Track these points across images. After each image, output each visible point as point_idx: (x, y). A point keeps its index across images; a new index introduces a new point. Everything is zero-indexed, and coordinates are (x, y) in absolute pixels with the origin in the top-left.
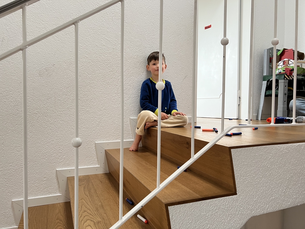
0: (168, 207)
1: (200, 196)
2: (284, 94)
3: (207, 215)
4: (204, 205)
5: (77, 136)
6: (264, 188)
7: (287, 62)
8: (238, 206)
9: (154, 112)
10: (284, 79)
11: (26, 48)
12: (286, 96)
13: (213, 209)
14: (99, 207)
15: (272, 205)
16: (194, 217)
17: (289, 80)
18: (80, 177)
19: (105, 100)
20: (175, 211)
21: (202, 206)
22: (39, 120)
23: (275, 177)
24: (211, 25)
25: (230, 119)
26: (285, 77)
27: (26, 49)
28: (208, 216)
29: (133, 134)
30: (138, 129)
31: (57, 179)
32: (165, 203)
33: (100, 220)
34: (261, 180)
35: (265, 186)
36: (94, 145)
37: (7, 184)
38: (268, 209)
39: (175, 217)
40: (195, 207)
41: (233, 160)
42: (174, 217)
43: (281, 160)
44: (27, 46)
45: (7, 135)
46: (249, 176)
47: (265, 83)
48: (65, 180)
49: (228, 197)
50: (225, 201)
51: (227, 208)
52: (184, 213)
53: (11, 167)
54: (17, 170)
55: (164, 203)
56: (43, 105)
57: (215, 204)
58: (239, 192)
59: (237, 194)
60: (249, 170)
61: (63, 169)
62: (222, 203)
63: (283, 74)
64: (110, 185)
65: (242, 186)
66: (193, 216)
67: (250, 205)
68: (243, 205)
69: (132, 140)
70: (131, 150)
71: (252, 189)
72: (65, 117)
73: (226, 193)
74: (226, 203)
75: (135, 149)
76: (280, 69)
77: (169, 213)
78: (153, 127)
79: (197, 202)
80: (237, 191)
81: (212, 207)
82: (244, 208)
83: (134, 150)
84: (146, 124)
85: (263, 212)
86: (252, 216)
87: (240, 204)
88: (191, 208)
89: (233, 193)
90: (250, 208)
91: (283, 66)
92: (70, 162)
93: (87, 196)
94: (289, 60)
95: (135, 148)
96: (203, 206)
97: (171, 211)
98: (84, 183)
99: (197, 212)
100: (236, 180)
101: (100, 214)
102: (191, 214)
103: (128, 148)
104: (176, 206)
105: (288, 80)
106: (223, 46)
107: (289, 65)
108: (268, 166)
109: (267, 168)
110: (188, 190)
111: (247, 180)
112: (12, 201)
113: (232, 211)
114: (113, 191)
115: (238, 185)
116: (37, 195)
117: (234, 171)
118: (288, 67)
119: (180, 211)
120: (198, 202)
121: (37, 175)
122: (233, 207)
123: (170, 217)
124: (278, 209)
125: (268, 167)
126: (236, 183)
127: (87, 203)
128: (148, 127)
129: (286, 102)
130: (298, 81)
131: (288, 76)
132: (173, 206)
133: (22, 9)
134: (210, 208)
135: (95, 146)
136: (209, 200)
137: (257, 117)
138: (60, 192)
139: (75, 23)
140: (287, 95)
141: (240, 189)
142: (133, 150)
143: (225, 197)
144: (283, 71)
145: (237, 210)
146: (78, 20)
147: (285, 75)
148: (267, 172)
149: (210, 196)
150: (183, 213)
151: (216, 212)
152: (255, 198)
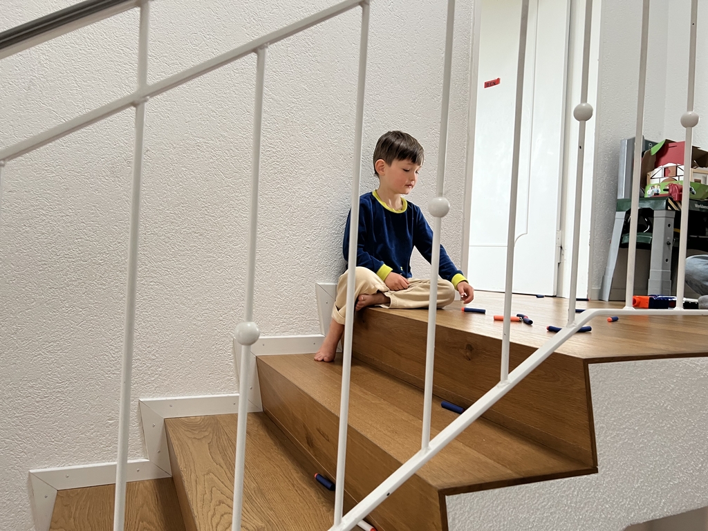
0: (446, 497)
1: (516, 472)
2: (664, 243)
3: (531, 520)
4: (525, 494)
5: (249, 319)
6: (657, 458)
7: (673, 171)
8: (598, 500)
9: (376, 272)
10: (667, 209)
11: (146, 101)
12: (669, 248)
13: (546, 505)
14: (253, 492)
15: (673, 500)
16: (502, 524)
17: (676, 211)
18: (197, 421)
19: (262, 239)
20: (461, 508)
21: (520, 497)
22: (106, 281)
23: (681, 435)
24: (499, 79)
25: (538, 296)
26: (668, 204)
27: (146, 104)
28: (534, 521)
29: (322, 321)
30: (338, 310)
31: (141, 423)
32: (440, 488)
33: (260, 524)
34: (652, 440)
35: (660, 455)
36: (231, 344)
37: (21, 430)
38: (663, 507)
39: (459, 522)
40: (505, 499)
41: (592, 391)
42: (457, 521)
43: (695, 394)
44: (148, 97)
45: (26, 313)
46: (625, 428)
47: (621, 215)
48: (160, 424)
49: (578, 477)
50: (571, 488)
51: (576, 503)
52: (481, 514)
53: (31, 390)
54: (45, 397)
55: (436, 488)
56: (115, 244)
57: (550, 493)
58: (603, 466)
59: (597, 472)
60: (626, 415)
61: (155, 399)
62: (565, 491)
63: (663, 198)
64: (270, 441)
65: (609, 451)
66: (500, 522)
67: (626, 499)
68: (611, 497)
69: (320, 335)
70: (320, 359)
71: (632, 461)
72: (166, 275)
73: (573, 468)
74: (574, 491)
75: (329, 358)
76: (656, 186)
77: (448, 511)
78: (373, 306)
79: (510, 487)
80: (599, 463)
81: (541, 500)
82: (613, 506)
83: (326, 359)
84: (360, 299)
85: (652, 514)
86: (628, 524)
87: (604, 496)
88: (495, 502)
89: (590, 468)
90: (625, 504)
91: (662, 180)
92: (172, 383)
93: (220, 466)
94: (677, 167)
95: (328, 355)
96: (522, 496)
97: (451, 508)
98: (206, 434)
99: (510, 511)
100: (596, 436)
101: (259, 510)
102: (496, 516)
103: (310, 356)
104: (462, 494)
105: (674, 213)
106: (579, 122)
107: (677, 178)
108: (667, 406)
109: (664, 410)
110: (482, 458)
111: (620, 439)
112: (30, 472)
113: (587, 511)
114: (279, 456)
115: (601, 450)
116: (90, 461)
117: (594, 416)
118: (674, 182)
119: (471, 508)
120: (512, 487)
121: (92, 412)
122: (589, 502)
123: (450, 521)
124: (684, 508)
125: (666, 409)
126: (597, 444)
127: (222, 482)
128: (362, 306)
129: (669, 262)
130: (692, 214)
131: (675, 202)
132: (457, 496)
133: (138, 9)
134: (539, 502)
135: (234, 348)
136: (536, 483)
137: (601, 292)
138: (145, 455)
139: (257, 49)
140: (671, 246)
141: (605, 459)
142: (323, 360)
143: (572, 478)
144: (665, 190)
145: (596, 510)
146: (267, 43)
147: (670, 201)
148: (665, 422)
149: (538, 473)
150: (477, 512)
151: (551, 513)
152: (637, 482)
